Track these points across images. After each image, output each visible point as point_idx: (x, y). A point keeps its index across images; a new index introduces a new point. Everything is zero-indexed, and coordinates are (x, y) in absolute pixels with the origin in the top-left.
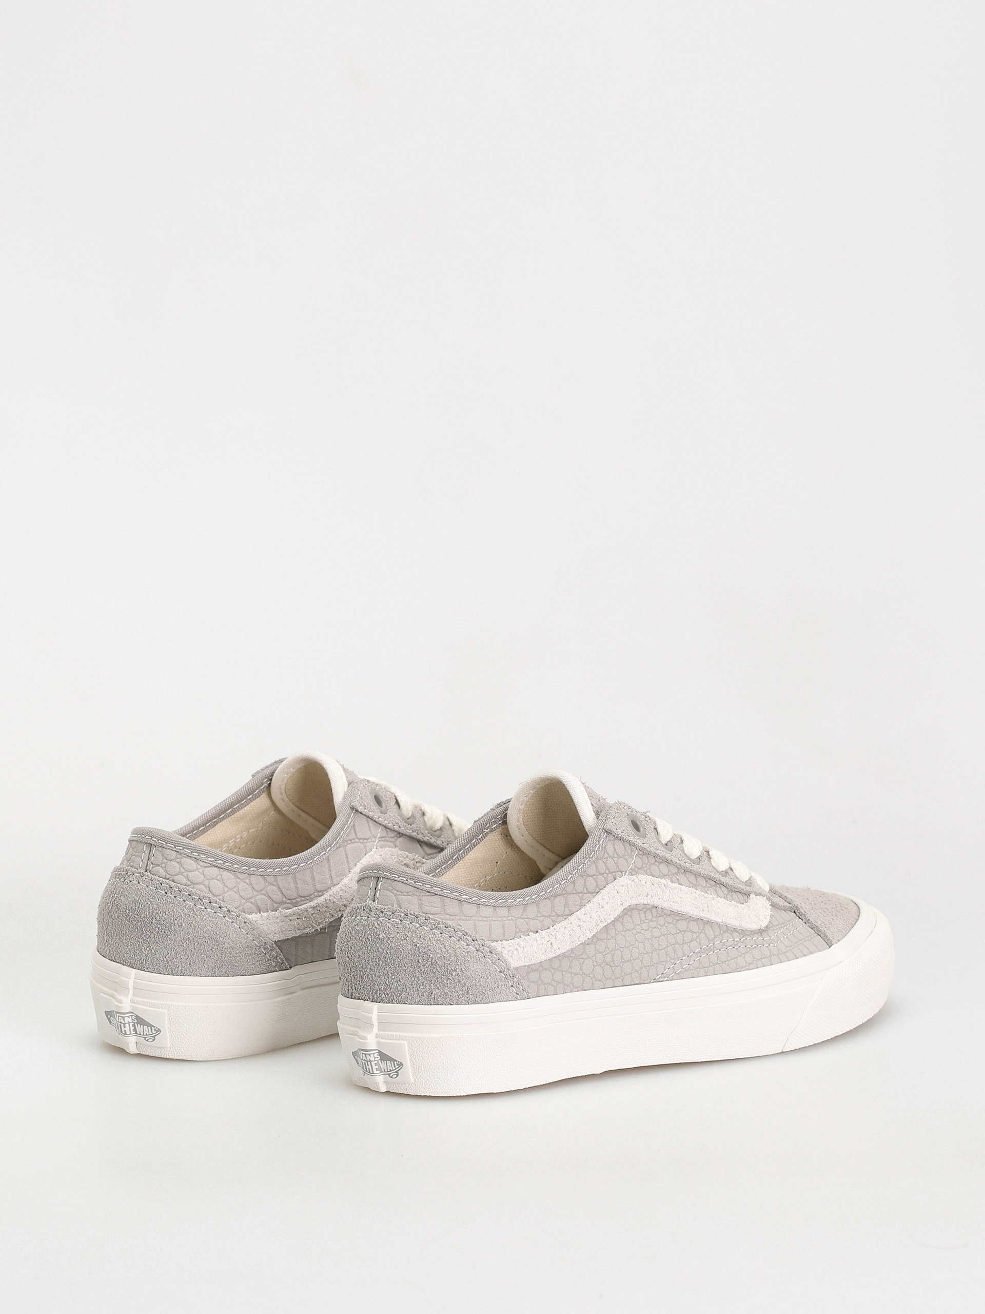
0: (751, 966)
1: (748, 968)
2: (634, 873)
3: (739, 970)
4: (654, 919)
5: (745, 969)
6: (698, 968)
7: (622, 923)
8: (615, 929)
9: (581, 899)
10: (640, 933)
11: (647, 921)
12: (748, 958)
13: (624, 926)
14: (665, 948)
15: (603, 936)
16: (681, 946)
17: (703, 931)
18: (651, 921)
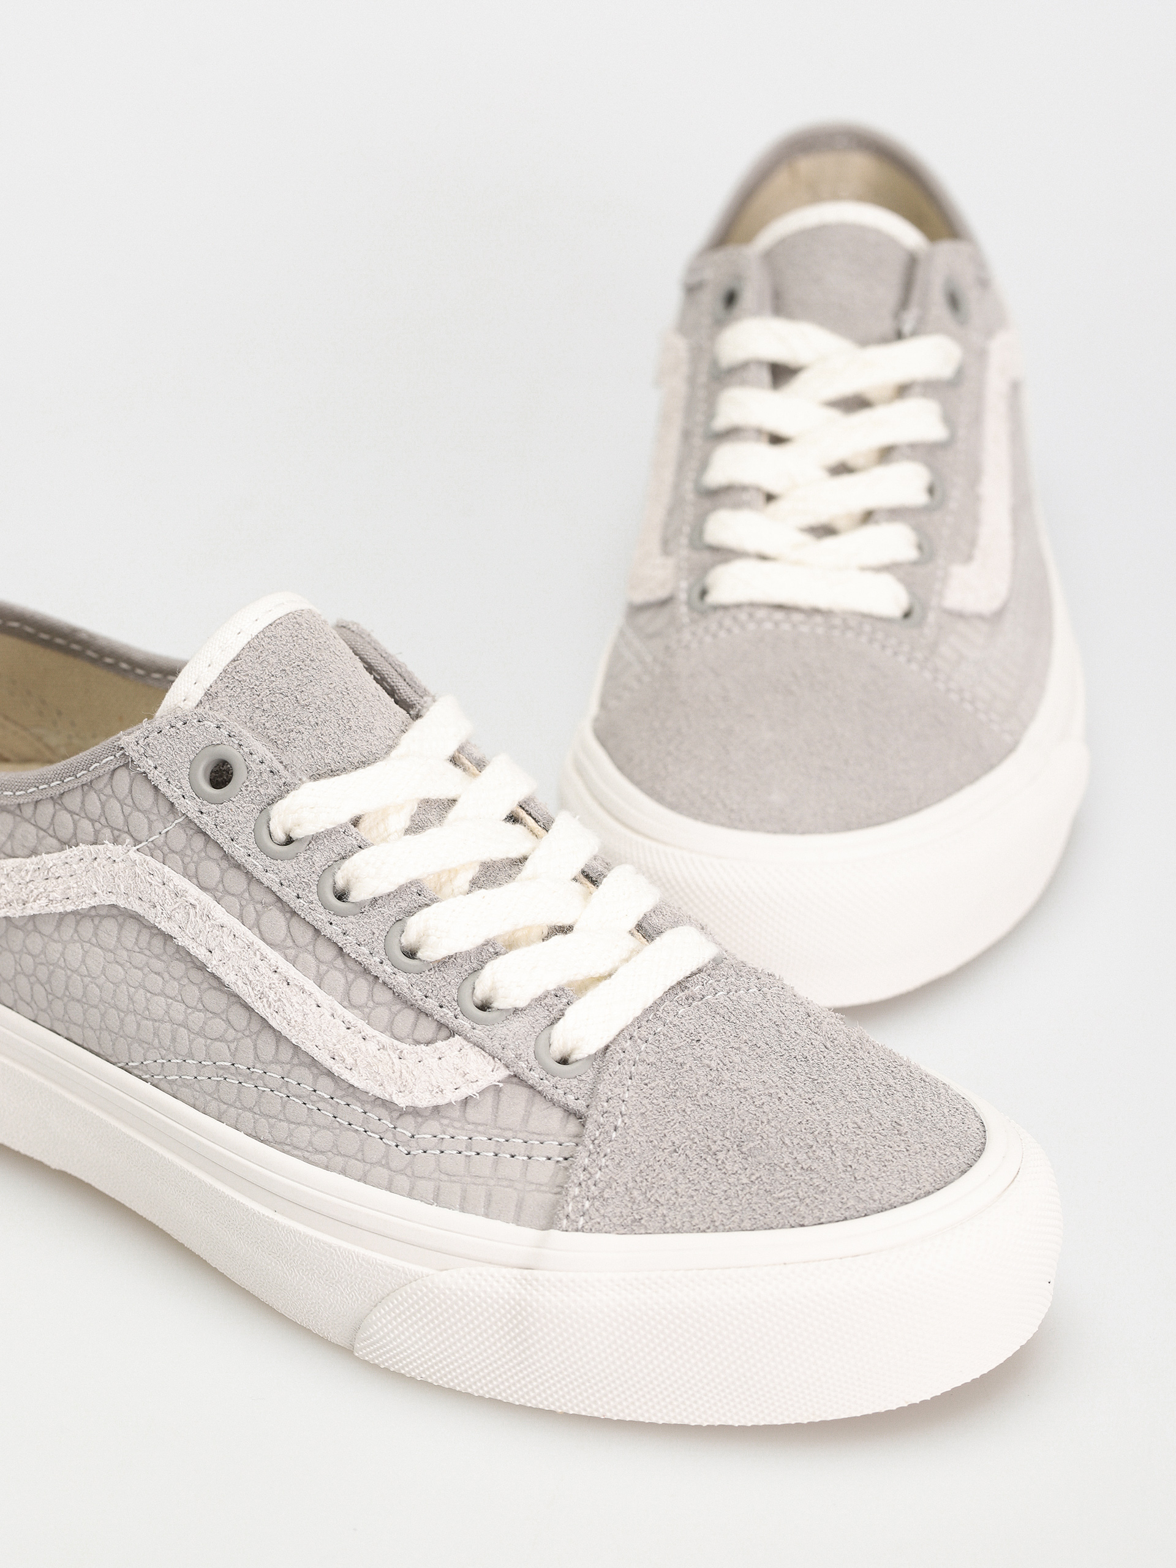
0: (317, 1157)
1: (307, 1154)
2: (158, 853)
3: (287, 1148)
4: (165, 957)
5: (299, 1153)
6: (209, 1095)
7: (96, 928)
8: (76, 931)
9: (39, 840)
10: (121, 965)
11: (147, 952)
12: (324, 1139)
13: (96, 935)
14: (156, 1021)
15: (48, 929)
16: (193, 1036)
17: (254, 1037)
18: (157, 957)
